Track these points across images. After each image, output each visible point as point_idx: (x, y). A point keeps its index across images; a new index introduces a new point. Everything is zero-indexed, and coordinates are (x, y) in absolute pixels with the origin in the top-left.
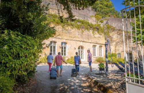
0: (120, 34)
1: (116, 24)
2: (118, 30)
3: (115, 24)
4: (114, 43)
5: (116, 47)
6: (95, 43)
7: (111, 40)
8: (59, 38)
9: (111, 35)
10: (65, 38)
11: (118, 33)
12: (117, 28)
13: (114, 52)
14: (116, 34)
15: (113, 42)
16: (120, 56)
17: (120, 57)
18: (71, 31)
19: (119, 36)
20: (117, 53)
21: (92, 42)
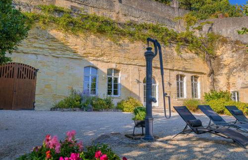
0: (236, 50)
1: (229, 31)
2: (232, 41)
3: (227, 30)
4: (225, 71)
5: (228, 79)
6: (181, 69)
7: (219, 64)
8: (103, 61)
9: (218, 53)
10: (116, 60)
11: (232, 48)
12: (233, 39)
13: (224, 89)
14: (229, 52)
15: (222, 68)
16: (238, 97)
17: (238, 99)
18: (128, 46)
19: (235, 55)
20: (231, 90)
21: (175, 68)
